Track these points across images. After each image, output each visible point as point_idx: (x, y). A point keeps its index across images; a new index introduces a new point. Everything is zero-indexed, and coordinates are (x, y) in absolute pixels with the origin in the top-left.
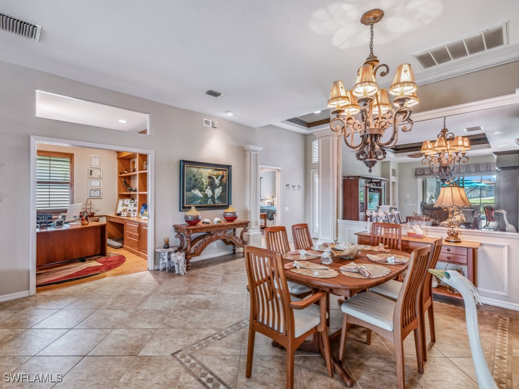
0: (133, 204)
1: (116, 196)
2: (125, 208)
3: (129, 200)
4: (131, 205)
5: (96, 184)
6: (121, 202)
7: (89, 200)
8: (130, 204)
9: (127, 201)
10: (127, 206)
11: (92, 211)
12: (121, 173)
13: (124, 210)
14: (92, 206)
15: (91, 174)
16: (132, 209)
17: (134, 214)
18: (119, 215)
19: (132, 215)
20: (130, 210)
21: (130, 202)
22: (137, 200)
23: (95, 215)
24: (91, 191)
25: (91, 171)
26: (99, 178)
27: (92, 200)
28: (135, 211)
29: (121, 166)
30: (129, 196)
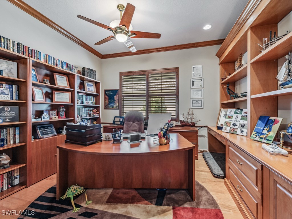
0: (240, 116)
1: (219, 106)
2: (227, 120)
3: (234, 110)
4: (237, 117)
5: (197, 94)
6: (223, 112)
7: (191, 110)
8: (235, 115)
9: (231, 112)
10: (230, 117)
11: (194, 121)
12: (223, 79)
13: (227, 124)
14: (193, 116)
15: (193, 85)
16: (238, 124)
17: (242, 132)
18: (220, 128)
19: (238, 132)
20: (234, 125)
21: (235, 113)
22: (248, 109)
23: (196, 125)
24: (193, 101)
25: (193, 82)
26: (201, 88)
27: (193, 110)
28: (243, 126)
29: (224, 71)
30: (233, 105)
